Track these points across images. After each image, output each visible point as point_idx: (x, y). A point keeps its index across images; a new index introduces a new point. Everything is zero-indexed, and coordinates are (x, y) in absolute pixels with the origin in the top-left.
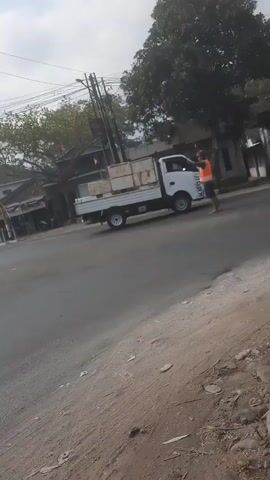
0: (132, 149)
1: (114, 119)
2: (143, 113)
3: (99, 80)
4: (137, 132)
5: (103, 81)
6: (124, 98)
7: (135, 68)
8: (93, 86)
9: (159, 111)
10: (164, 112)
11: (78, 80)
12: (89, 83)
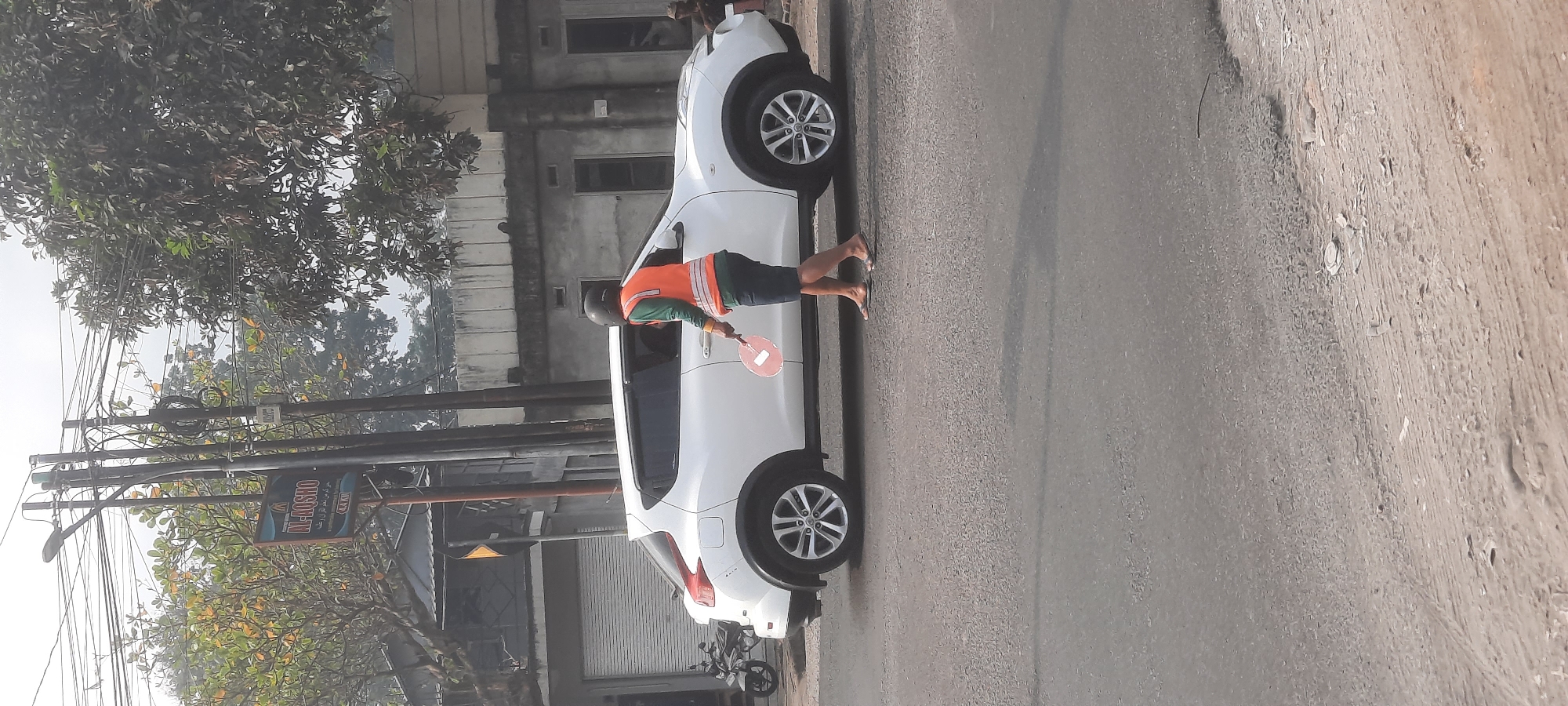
0: (461, 345)
1: (287, 408)
2: (288, 254)
3: (71, 442)
4: (379, 304)
5: (83, 423)
6: (191, 332)
7: (55, 242)
8: (97, 478)
9: (297, 165)
10: (310, 143)
11: (53, 547)
12: (73, 494)
